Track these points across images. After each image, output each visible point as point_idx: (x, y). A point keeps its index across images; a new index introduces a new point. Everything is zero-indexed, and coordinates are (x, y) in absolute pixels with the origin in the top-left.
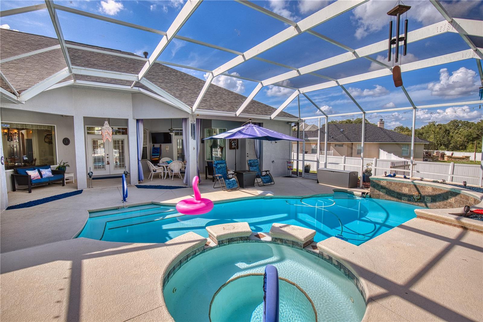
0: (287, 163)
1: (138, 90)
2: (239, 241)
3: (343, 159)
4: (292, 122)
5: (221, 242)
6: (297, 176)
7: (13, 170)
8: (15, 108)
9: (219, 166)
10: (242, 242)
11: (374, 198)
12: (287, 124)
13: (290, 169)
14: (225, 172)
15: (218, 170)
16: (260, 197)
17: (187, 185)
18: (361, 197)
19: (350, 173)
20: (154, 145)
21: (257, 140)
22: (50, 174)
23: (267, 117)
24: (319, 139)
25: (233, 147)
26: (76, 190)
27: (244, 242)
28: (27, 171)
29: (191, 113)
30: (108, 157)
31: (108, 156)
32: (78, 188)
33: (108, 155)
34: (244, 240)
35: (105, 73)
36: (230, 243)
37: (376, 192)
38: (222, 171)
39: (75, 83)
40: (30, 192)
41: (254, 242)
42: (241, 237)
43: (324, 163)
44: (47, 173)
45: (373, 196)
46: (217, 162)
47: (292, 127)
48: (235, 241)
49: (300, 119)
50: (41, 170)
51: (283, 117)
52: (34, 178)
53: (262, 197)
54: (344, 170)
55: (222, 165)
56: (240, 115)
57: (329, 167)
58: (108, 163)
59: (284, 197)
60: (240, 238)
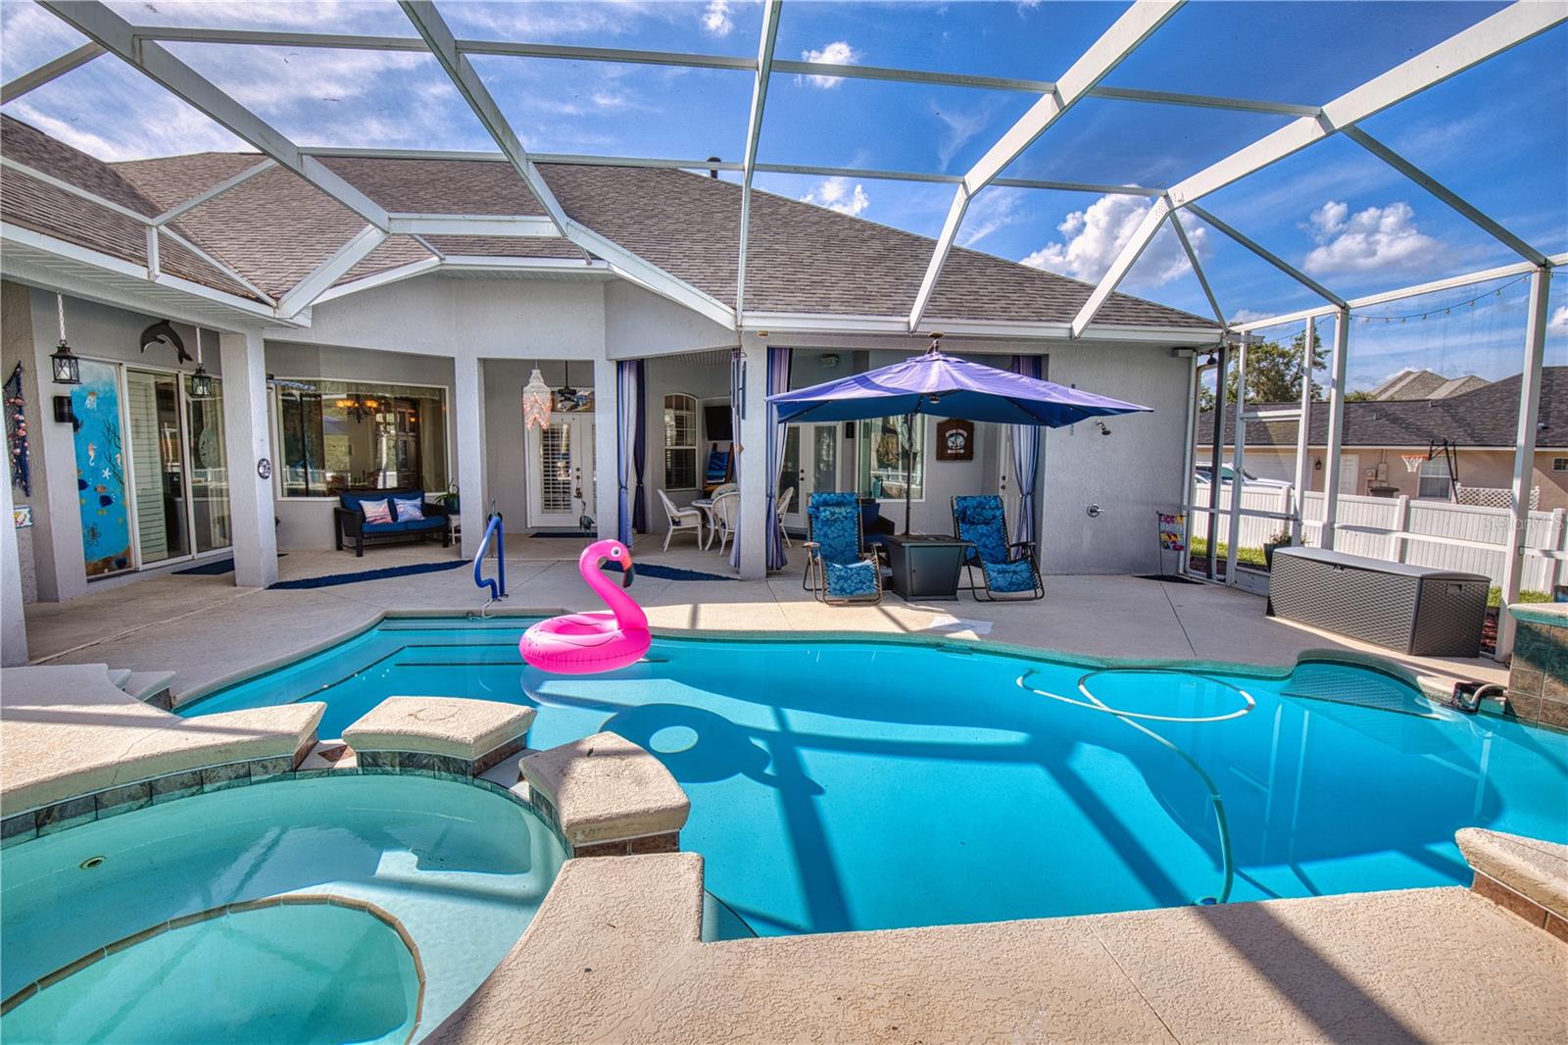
0: (1160, 520)
1: (607, 269)
2: (439, 770)
3: (1397, 509)
4: (1195, 349)
5: (370, 760)
6: (1210, 576)
7: (338, 498)
8: (298, 340)
9: (825, 511)
10: (451, 777)
11: (1536, 726)
12: (1173, 356)
13: (1171, 546)
14: (851, 535)
15: (825, 528)
16: (920, 640)
17: (738, 573)
18: (1451, 705)
19: (1422, 579)
20: (715, 445)
21: (1022, 426)
22: (417, 514)
23: (1057, 330)
24: (1303, 416)
25: (949, 452)
26: (458, 559)
27: (455, 780)
28: (361, 502)
29: (733, 328)
30: (578, 478)
31: (579, 474)
32: (463, 553)
33: (578, 470)
34: (455, 772)
35: (472, 223)
36: (406, 772)
37: (1554, 692)
38: (841, 533)
39: (442, 265)
40: (360, 554)
41: (485, 789)
42: (445, 757)
43: (1320, 524)
44: (408, 509)
45: (1529, 713)
46: (821, 499)
47: (1198, 369)
48: (425, 767)
49: (1228, 332)
50: (396, 500)
51: (1147, 328)
52: (375, 520)
53: (928, 640)
54: (1402, 559)
55: (837, 510)
56: (920, 325)
57: (1347, 547)
58: (579, 495)
59: (1023, 652)
60: (441, 761)
